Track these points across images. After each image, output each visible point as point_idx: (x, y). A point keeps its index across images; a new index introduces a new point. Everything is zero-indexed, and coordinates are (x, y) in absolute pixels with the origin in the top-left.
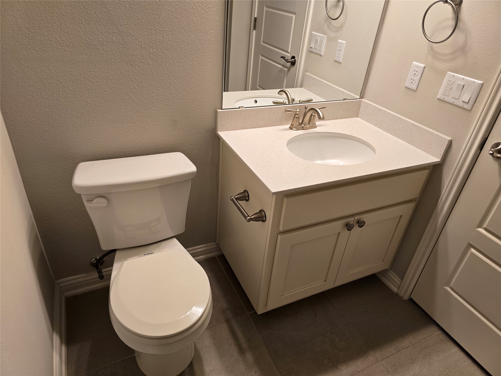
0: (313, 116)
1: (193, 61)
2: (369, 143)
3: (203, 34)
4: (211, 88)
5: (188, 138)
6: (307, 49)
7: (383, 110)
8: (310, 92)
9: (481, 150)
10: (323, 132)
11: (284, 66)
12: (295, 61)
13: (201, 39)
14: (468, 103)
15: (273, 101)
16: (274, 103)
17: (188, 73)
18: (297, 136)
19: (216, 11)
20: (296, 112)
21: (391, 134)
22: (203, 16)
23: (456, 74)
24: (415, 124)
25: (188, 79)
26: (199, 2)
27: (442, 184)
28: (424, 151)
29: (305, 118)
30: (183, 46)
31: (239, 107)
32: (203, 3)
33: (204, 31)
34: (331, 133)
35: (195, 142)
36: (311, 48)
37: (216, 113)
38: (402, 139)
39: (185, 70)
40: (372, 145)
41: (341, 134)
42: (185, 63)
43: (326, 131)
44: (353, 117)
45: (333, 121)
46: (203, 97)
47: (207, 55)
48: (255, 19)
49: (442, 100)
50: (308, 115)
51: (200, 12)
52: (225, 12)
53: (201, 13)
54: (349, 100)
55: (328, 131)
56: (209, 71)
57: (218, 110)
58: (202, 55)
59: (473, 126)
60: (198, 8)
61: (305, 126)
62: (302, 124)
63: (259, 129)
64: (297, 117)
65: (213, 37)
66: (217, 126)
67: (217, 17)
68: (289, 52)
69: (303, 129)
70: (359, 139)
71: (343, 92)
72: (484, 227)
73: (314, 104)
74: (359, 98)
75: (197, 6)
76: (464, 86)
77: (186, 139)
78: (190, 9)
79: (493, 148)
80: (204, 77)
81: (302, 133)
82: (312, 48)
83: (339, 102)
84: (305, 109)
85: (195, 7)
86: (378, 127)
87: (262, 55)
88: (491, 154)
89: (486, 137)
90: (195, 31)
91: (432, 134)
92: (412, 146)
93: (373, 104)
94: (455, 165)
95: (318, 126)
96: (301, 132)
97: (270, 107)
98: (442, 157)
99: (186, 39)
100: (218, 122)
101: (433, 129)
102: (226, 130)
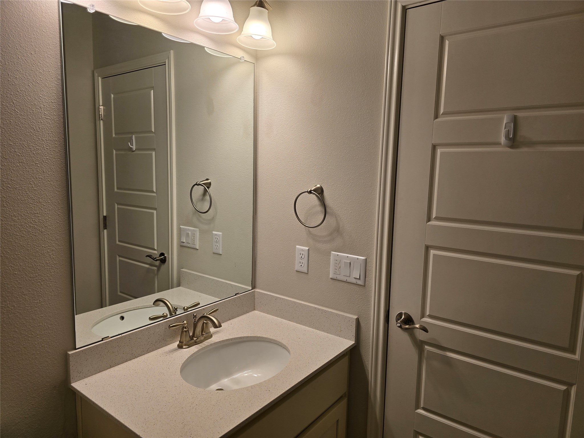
0: (205, 324)
1: (23, 296)
2: (278, 342)
3: (38, 259)
4: (55, 325)
5: (19, 410)
6: (177, 244)
7: (280, 298)
8: (192, 291)
9: (388, 323)
10: (223, 341)
11: (151, 265)
12: (165, 258)
13: (35, 265)
14: (359, 279)
15: (150, 317)
16: (151, 319)
17: (15, 314)
18: (191, 355)
19: (57, 228)
20: (183, 325)
21: (297, 323)
22: (37, 237)
23: (339, 253)
24: (318, 308)
25: (16, 322)
26: (29, 223)
27: (365, 368)
28: (335, 335)
29: (196, 330)
30: (5, 280)
31: (102, 339)
32: (36, 222)
33: (39, 255)
34: (232, 339)
35: (33, 412)
36: (182, 243)
37: (66, 358)
38: (310, 326)
39: (10, 310)
40: (282, 343)
41: (244, 337)
42: (9, 301)
43: (226, 339)
44: (250, 312)
45: (229, 322)
46: (43, 340)
47: (46, 283)
48: (105, 218)
49: (335, 279)
50: (199, 325)
51: (32, 233)
52: (69, 228)
53: (32, 235)
54: (241, 294)
55: (227, 338)
56: (50, 304)
57: (70, 353)
58: (38, 285)
59: (373, 300)
60: (27, 230)
61: (198, 339)
62: (194, 337)
63: (136, 360)
64: (186, 331)
65: (54, 259)
66: (70, 376)
67: (58, 236)
68: (156, 248)
69: (196, 343)
70: (266, 338)
71: (231, 285)
72: (422, 407)
73: (203, 309)
74: (251, 289)
75: (27, 227)
76: (350, 263)
77: (16, 412)
78: (15, 232)
79: (399, 320)
80: (42, 313)
81: (196, 350)
82: (184, 242)
83: (231, 299)
84: (194, 318)
85: (23, 229)
86: (280, 317)
87: (120, 256)
88: (399, 327)
89: (388, 309)
90: (25, 257)
91: (337, 315)
92: (323, 333)
93: (269, 293)
94: (371, 343)
95: (213, 334)
96: (194, 349)
97: (147, 328)
98: (355, 338)
99: (11, 270)
100: (71, 369)
101: (337, 310)
102: (85, 377)
